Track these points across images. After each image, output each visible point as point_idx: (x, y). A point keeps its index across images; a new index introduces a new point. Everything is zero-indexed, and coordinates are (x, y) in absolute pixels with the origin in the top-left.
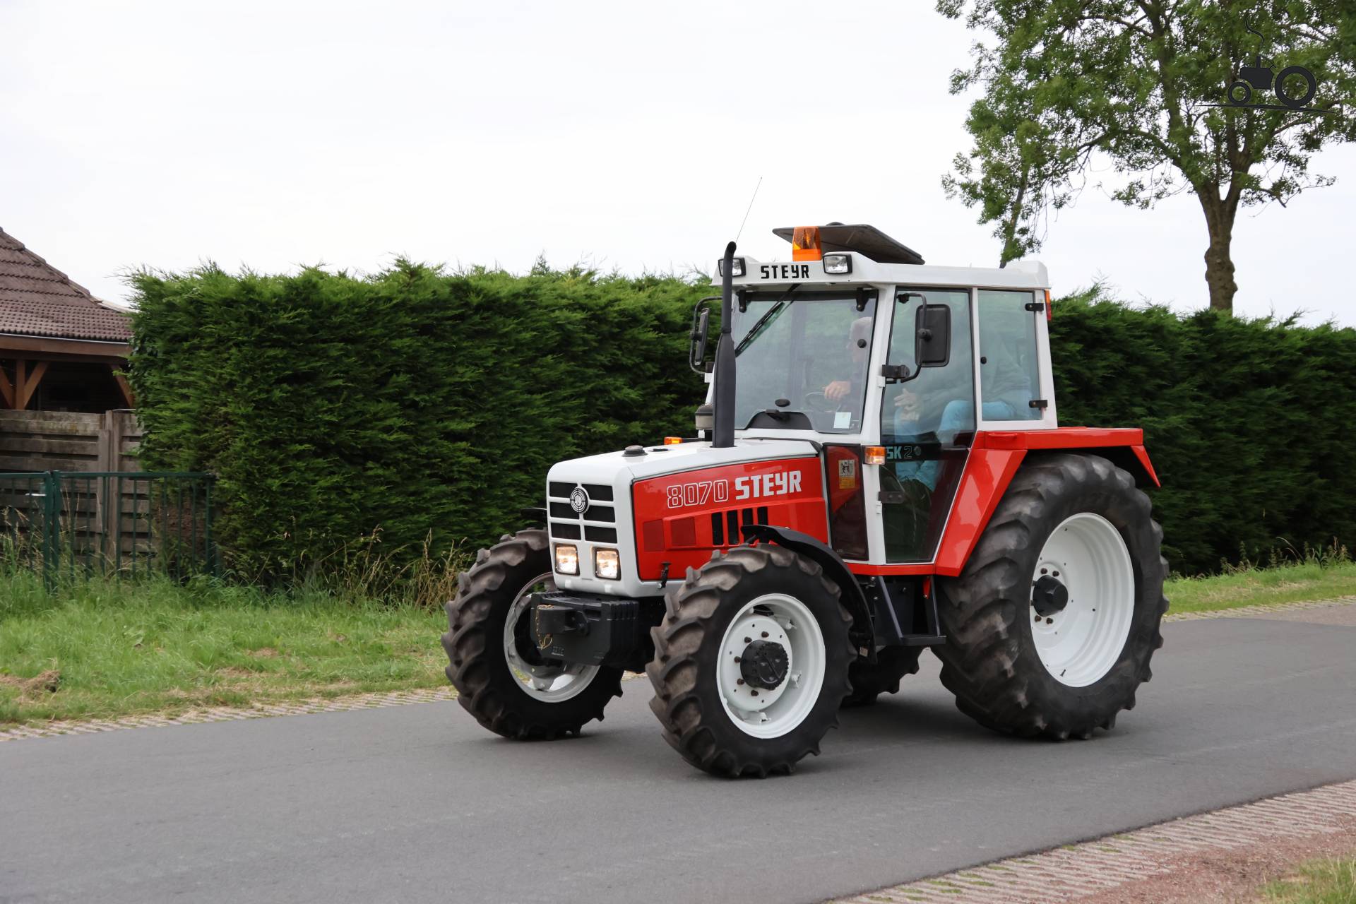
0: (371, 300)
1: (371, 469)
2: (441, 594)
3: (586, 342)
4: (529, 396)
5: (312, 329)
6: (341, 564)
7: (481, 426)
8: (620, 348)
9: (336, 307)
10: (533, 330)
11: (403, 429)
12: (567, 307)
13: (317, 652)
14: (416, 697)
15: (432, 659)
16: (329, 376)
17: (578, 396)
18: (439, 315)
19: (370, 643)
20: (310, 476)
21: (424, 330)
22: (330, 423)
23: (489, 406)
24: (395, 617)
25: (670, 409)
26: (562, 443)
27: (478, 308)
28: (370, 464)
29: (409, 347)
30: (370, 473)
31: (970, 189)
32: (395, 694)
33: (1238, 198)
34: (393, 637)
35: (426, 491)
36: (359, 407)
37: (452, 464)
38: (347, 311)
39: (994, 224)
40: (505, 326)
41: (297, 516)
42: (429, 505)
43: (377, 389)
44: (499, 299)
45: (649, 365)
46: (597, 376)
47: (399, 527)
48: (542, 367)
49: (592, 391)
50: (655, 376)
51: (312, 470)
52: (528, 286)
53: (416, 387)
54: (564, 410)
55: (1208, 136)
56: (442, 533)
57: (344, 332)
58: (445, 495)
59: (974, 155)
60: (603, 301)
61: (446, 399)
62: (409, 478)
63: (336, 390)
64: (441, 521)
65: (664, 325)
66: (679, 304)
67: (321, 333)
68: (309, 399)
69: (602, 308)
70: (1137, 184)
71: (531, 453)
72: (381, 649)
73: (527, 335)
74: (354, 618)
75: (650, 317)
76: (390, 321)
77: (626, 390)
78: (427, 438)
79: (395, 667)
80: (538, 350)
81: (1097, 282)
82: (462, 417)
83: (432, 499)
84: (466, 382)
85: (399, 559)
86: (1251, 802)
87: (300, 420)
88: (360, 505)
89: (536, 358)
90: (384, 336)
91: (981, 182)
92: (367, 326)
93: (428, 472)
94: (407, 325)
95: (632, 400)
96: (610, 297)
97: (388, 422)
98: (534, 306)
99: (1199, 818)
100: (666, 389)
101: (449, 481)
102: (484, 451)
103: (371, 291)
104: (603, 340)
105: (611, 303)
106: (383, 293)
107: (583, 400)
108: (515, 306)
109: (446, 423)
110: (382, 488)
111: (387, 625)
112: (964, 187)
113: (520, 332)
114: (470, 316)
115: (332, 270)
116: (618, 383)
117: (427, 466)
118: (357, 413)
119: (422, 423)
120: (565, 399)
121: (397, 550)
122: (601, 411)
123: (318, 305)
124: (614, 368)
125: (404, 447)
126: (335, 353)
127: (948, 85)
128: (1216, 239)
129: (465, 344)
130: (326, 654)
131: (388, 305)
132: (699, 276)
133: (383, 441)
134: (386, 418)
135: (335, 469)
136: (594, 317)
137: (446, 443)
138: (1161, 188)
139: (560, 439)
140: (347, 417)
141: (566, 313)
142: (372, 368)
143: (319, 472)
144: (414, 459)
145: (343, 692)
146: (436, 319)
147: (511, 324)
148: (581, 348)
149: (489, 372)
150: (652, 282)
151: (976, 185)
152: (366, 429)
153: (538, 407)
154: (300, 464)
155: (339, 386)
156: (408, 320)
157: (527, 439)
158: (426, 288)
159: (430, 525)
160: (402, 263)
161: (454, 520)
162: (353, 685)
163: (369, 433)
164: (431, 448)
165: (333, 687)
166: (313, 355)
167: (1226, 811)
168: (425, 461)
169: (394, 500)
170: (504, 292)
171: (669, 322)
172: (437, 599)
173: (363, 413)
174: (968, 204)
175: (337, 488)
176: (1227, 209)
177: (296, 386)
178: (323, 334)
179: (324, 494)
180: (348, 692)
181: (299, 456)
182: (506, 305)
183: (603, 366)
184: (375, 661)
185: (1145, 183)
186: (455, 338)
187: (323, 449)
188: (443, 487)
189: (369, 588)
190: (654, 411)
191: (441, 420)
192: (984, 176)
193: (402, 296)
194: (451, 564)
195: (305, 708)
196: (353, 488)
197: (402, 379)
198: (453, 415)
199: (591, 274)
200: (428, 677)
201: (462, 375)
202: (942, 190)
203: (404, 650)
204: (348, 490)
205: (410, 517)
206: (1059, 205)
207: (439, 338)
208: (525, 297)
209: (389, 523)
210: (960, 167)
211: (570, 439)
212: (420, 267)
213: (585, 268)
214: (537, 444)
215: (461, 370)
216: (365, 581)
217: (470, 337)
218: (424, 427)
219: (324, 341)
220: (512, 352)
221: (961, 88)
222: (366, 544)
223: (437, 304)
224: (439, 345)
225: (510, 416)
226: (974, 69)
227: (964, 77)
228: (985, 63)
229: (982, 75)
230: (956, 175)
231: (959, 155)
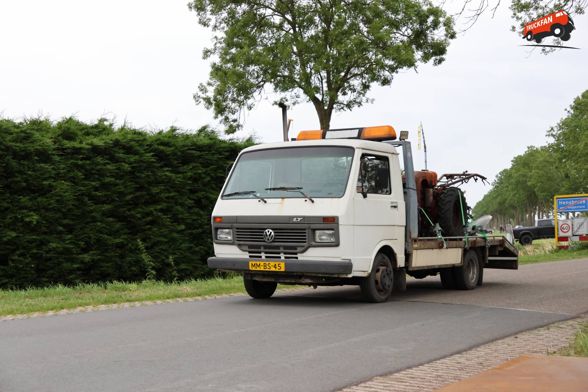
31: (208, 100)
33: (332, 108)
39: (220, 118)
55: (316, 77)
59: (209, 84)
70: (284, 98)
81: (251, 134)
91: (212, 97)
112: (205, 99)
127: (201, 55)
128: (323, 126)
138: (295, 100)
151: (210, 99)
174: (207, 108)
176: (327, 113)
185: (288, 98)
192: (213, 94)
202: (194, 101)
206: (250, 108)
210: (202, 90)
221: (207, 56)
226: (213, 48)
227: (209, 51)
228: (218, 45)
229: (217, 51)
230: (200, 93)
231: (201, 84)
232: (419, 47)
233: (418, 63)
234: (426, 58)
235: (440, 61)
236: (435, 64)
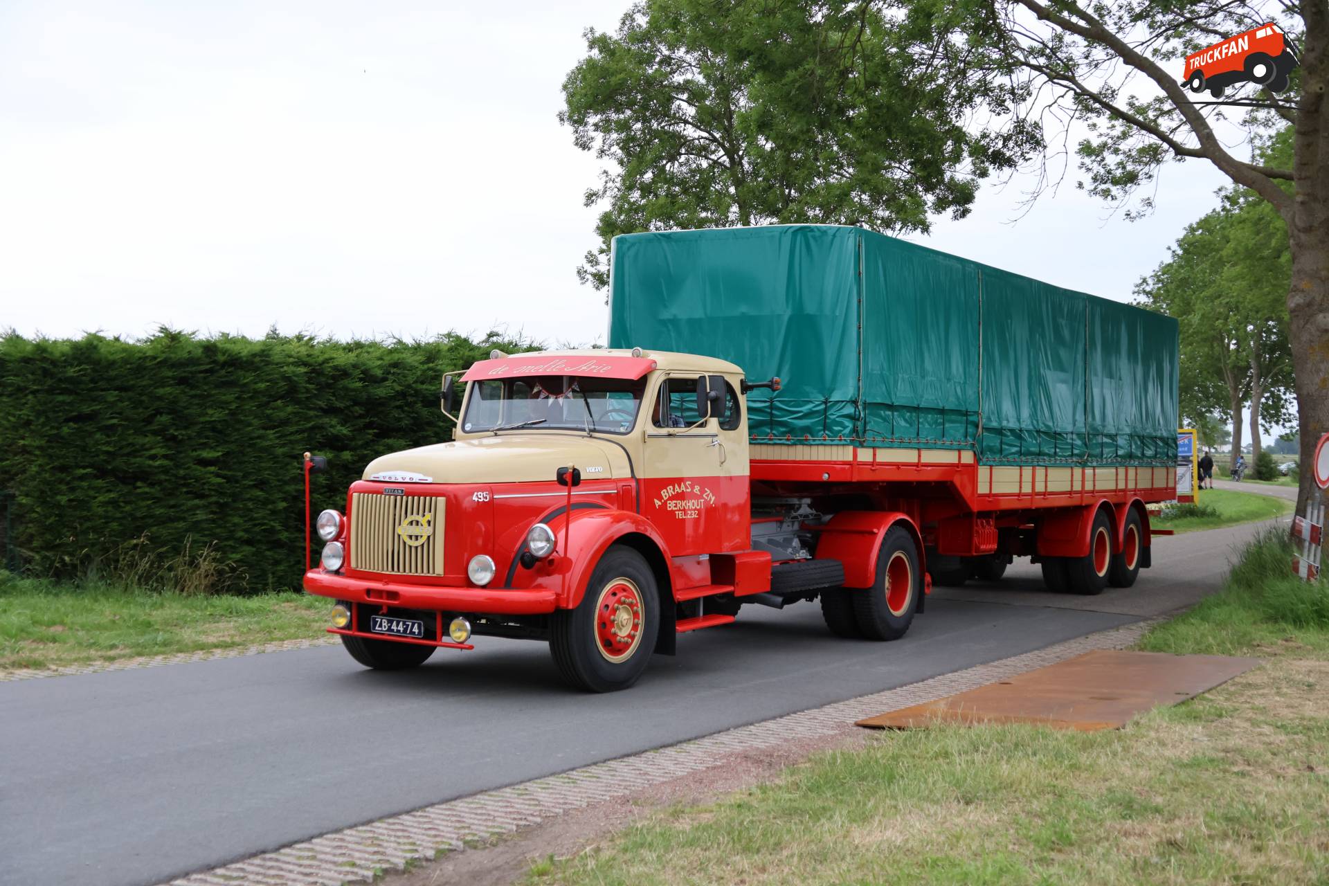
0: (140, 358)
1: (139, 487)
2: (197, 583)
3: (308, 391)
4: (261, 432)
5: (93, 381)
6: (117, 561)
7: (226, 454)
8: (334, 395)
9: (113, 363)
10: (267, 381)
11: (165, 457)
12: (293, 364)
13: (100, 627)
14: (178, 659)
15: (189, 631)
16: (108, 416)
17: (302, 431)
18: (194, 369)
19: (141, 619)
20: (92, 493)
21: (182, 381)
22: (108, 453)
23: (233, 439)
24: (159, 600)
25: (373, 441)
26: (289, 467)
27: (224, 365)
28: (139, 484)
29: (170, 394)
30: (139, 491)
31: (600, 277)
32: (160, 658)
34: (158, 615)
35: (183, 504)
36: (130, 441)
37: (204, 484)
38: (121, 367)
40: (245, 378)
41: (81, 525)
42: (186, 515)
43: (145, 426)
44: (241, 357)
45: (357, 408)
46: (317, 416)
47: (163, 532)
48: (273, 409)
49: (312, 428)
50: (361, 416)
51: (93, 488)
52: (263, 348)
53: (174, 424)
54: (291, 442)
56: (197, 536)
57: (118, 383)
58: (198, 507)
59: (602, 252)
60: (321, 359)
61: (199, 434)
62: (170, 494)
63: (112, 427)
64: (195, 527)
65: (368, 377)
66: (379, 362)
67: (100, 383)
68: (91, 434)
69: (320, 365)
71: (266, 474)
72: (149, 625)
73: (262, 386)
74: (128, 603)
75: (358, 371)
76: (155, 375)
77: (339, 427)
78: (183, 464)
79: (160, 638)
80: (270, 396)
82: (211, 448)
83: (188, 510)
84: (215, 421)
85: (161, 557)
86: (781, 717)
87: (84, 449)
88: (131, 515)
89: (268, 403)
90: (150, 386)
91: (607, 273)
92: (137, 378)
93: (185, 490)
94: (168, 377)
95: (345, 435)
96: (326, 356)
97: (153, 452)
98: (268, 363)
99: (745, 728)
100: (369, 426)
101: (202, 496)
102: (230, 473)
103: (139, 352)
104: (322, 388)
105: (326, 361)
106: (149, 353)
107: (306, 435)
108: (252, 363)
109: (199, 452)
110: (149, 502)
111: (153, 606)
112: (594, 275)
113: (256, 383)
114: (217, 371)
115: (109, 335)
116: (333, 423)
117: (184, 485)
118: (130, 444)
119: (181, 452)
120: (292, 433)
121: (160, 550)
122: (319, 442)
123: (98, 362)
124: (330, 411)
125: (165, 470)
126: (111, 399)
127: (583, 200)
129: (213, 392)
130: (106, 628)
131: (154, 362)
132: (395, 341)
133: (150, 466)
134: (151, 448)
135: (111, 488)
136: (313, 371)
137: (199, 467)
139: (288, 464)
140: (121, 448)
141: (292, 368)
142: (141, 410)
143: (98, 490)
144: (173, 479)
145: (120, 657)
146: (191, 372)
147: (248, 378)
148: (305, 395)
149: (233, 413)
150: (358, 345)
151: (602, 274)
152: (136, 457)
153: (271, 440)
154: (85, 484)
155: (113, 426)
156: (170, 374)
157: (263, 465)
158: (183, 349)
159: (187, 531)
160: (163, 330)
161: (205, 526)
162: (128, 651)
163: (138, 459)
164: (187, 471)
165: (112, 653)
166: (94, 400)
167: (764, 723)
168: (182, 482)
169: (158, 511)
170: (245, 353)
171: (372, 376)
172: (193, 587)
173: (133, 444)
174: (597, 288)
175: (113, 503)
177: (80, 424)
178: (102, 384)
179: (103, 506)
180: (124, 656)
181: (82, 478)
182: (246, 362)
183: (321, 409)
184: (143, 633)
186: (206, 388)
187: (102, 473)
188: (197, 502)
189: (139, 579)
190: (360, 443)
191: (195, 450)
192: (609, 268)
193: (164, 356)
194: (205, 560)
195: (91, 668)
196: (126, 503)
197: (164, 419)
198: (204, 446)
199: (311, 339)
200: (186, 645)
201: (212, 416)
202: (577, 278)
203: (166, 623)
204: (122, 504)
205: (169, 525)
207: (193, 387)
208: (260, 356)
209: (154, 529)
210: (591, 262)
211: (295, 464)
212: (180, 333)
213: (307, 335)
214: (270, 468)
215: (210, 411)
216: (136, 573)
217: (217, 387)
218: (182, 455)
219: (102, 390)
220: (251, 398)
221: (593, 202)
222: (136, 545)
223: (192, 361)
224: (193, 392)
225: (250, 446)
226: (602, 189)
227: (595, 194)
228: (610, 184)
229: (608, 193)
230: (588, 267)
231: (590, 253)
232: (929, 188)
233: (930, 216)
234: (940, 206)
235: (964, 213)
236: (955, 218)
